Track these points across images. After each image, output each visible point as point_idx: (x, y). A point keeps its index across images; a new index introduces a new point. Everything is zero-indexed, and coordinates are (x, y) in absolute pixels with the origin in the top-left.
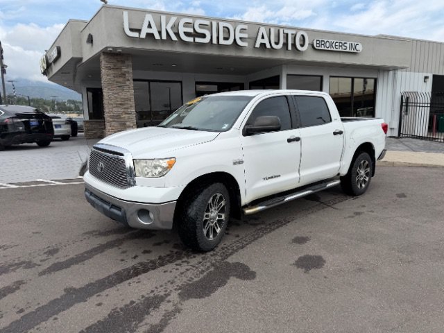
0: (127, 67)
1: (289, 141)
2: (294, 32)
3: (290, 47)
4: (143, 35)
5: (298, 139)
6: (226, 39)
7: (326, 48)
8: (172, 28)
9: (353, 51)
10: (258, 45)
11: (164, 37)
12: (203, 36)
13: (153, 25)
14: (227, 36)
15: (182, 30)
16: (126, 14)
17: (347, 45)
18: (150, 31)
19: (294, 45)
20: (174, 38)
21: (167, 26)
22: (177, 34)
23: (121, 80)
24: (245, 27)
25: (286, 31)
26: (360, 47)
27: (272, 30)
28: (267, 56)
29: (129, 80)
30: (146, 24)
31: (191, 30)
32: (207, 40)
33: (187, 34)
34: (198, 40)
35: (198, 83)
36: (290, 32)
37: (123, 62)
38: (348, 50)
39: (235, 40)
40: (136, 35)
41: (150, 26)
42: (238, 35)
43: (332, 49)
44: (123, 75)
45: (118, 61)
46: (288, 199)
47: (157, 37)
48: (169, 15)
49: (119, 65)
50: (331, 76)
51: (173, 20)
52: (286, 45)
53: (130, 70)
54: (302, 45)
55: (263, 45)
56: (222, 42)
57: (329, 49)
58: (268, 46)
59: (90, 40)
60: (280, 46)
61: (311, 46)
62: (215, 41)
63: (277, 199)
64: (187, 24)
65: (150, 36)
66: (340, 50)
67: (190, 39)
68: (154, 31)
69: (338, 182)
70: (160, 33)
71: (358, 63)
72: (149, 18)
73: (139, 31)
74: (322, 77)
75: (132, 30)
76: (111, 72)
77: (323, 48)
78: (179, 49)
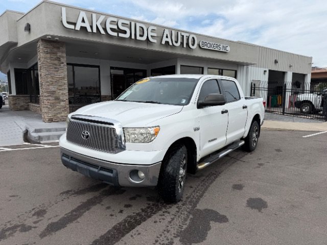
0: (62, 52)
1: (223, 112)
2: (188, 35)
3: (185, 46)
4: (78, 28)
5: (226, 112)
6: (141, 36)
7: (207, 48)
8: (101, 24)
9: (224, 51)
10: (163, 42)
11: (95, 31)
12: (125, 32)
13: (86, 20)
14: (142, 34)
15: (108, 26)
16: (64, 9)
17: (221, 47)
18: (83, 25)
19: (188, 44)
20: (103, 32)
21: (97, 23)
22: (105, 29)
23: (56, 62)
24: (155, 28)
25: (183, 34)
26: (228, 49)
27: (173, 32)
28: (170, 51)
29: (63, 63)
30: (80, 19)
31: (115, 27)
32: (127, 36)
33: (112, 30)
34: (121, 35)
35: (112, 68)
36: (185, 35)
37: (59, 48)
38: (221, 50)
39: (147, 37)
40: (72, 27)
41: (83, 21)
42: (150, 34)
43: (211, 49)
44: (58, 59)
45: (54, 47)
46: (221, 155)
47: (89, 30)
48: (99, 14)
49: (55, 50)
50: (208, 68)
51: (102, 18)
52: (182, 43)
53: (64, 55)
54: (193, 45)
55: (167, 43)
56: (138, 38)
57: (210, 48)
58: (171, 44)
59: (28, 28)
60: (178, 44)
61: (198, 46)
62: (133, 37)
63: (214, 157)
64: (112, 22)
65: (83, 29)
66: (217, 49)
67: (115, 34)
68: (87, 25)
69: (243, 142)
70: (91, 27)
71: (227, 59)
72: (83, 14)
73: (75, 24)
74: (203, 68)
75: (68, 23)
76: (48, 56)
77: (206, 48)
78: (106, 41)
